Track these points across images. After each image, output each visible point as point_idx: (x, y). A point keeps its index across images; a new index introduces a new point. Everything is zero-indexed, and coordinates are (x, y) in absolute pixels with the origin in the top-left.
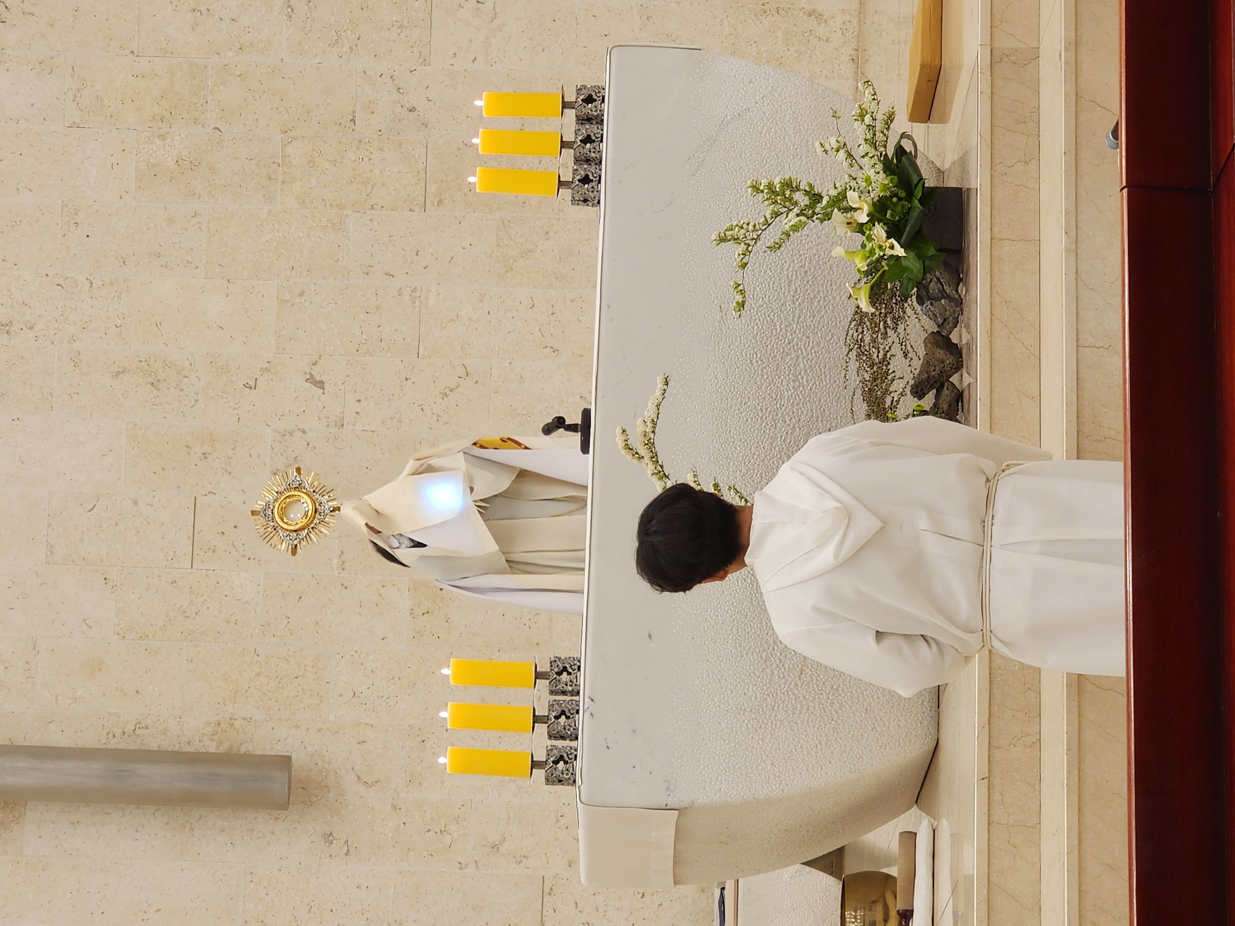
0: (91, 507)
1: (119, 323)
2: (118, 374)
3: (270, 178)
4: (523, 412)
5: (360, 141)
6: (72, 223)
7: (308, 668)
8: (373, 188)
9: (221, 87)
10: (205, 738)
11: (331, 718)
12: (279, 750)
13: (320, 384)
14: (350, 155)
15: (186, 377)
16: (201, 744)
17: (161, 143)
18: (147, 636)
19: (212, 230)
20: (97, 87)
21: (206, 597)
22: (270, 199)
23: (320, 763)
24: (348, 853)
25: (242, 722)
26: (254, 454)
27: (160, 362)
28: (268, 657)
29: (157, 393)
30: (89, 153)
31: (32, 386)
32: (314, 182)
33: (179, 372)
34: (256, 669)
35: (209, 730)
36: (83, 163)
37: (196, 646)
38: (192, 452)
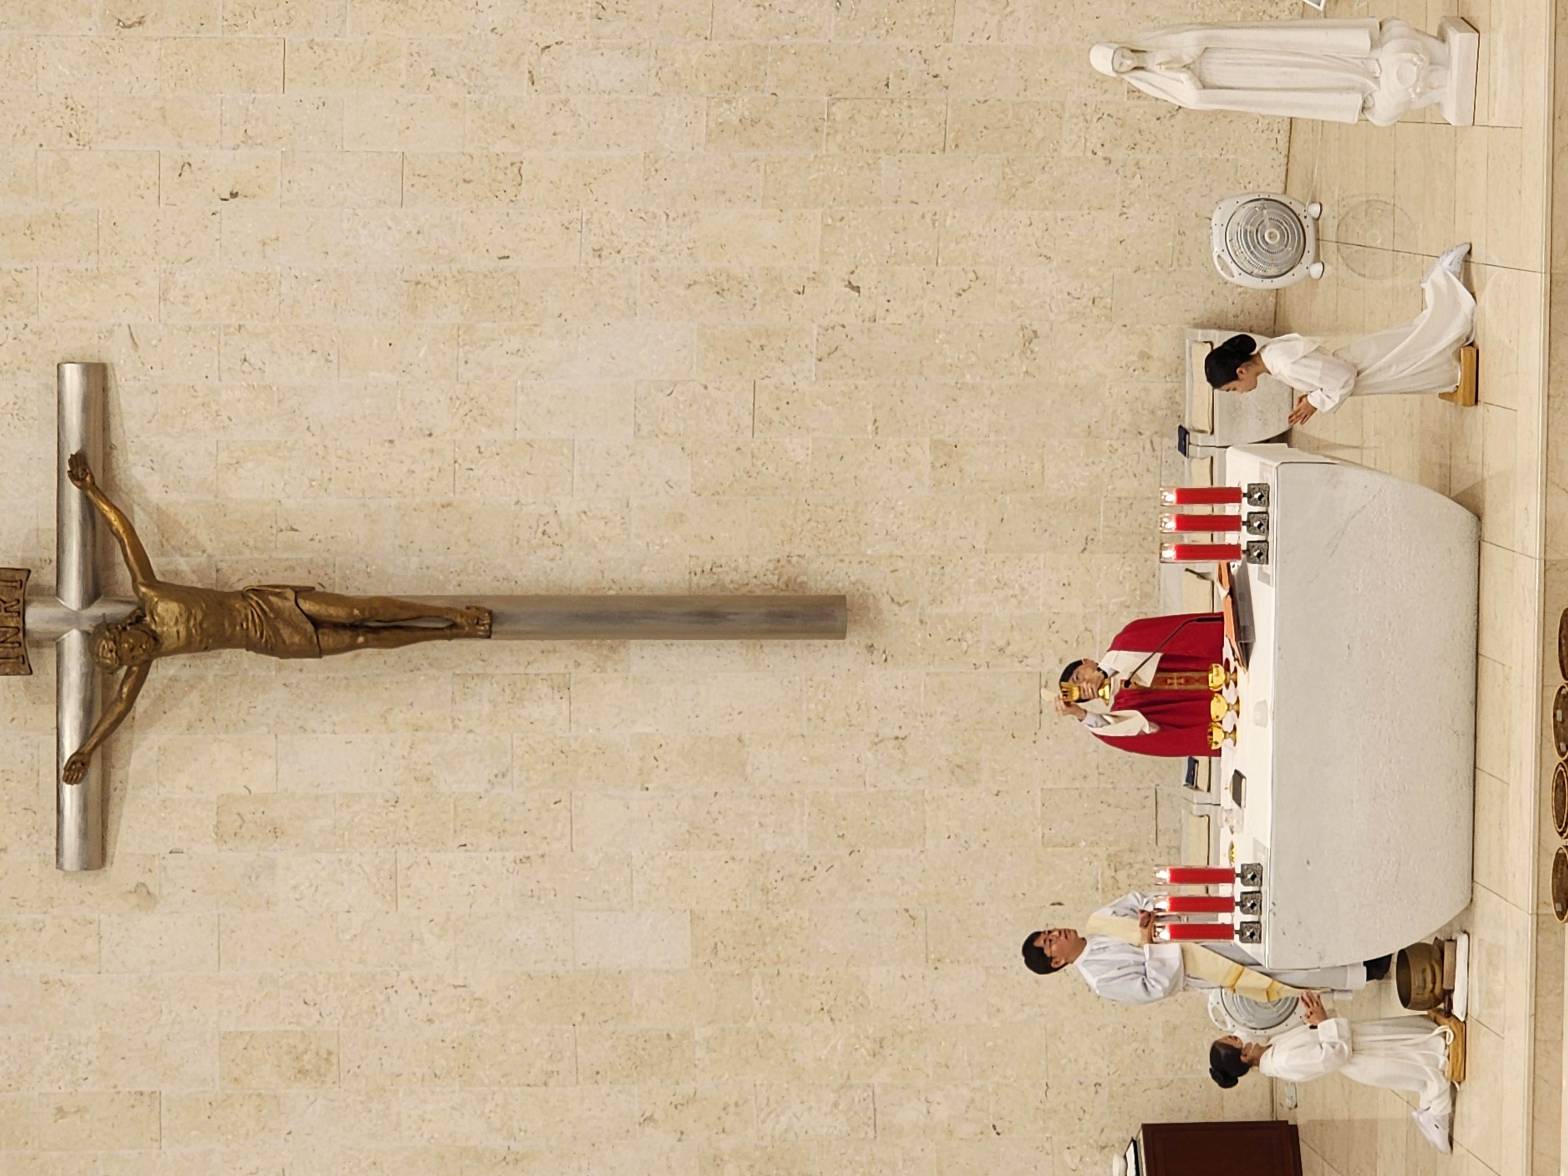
0: (669, 392)
2: (689, 286)
5: (892, 102)
6: (652, 170)
8: (902, 136)
9: (779, 63)
11: (869, 552)
13: (857, 289)
14: (884, 112)
15: (746, 286)
17: (728, 106)
18: (718, 493)
19: (768, 172)
20: (676, 65)
21: (765, 460)
22: (817, 146)
23: (861, 588)
24: (886, 660)
25: (798, 558)
26: (803, 346)
27: (725, 275)
28: (817, 506)
29: (722, 300)
30: (667, 114)
31: (619, 298)
32: (853, 133)
33: (740, 283)
34: (808, 516)
35: (771, 566)
36: (662, 123)
37: (758, 499)
38: (751, 346)
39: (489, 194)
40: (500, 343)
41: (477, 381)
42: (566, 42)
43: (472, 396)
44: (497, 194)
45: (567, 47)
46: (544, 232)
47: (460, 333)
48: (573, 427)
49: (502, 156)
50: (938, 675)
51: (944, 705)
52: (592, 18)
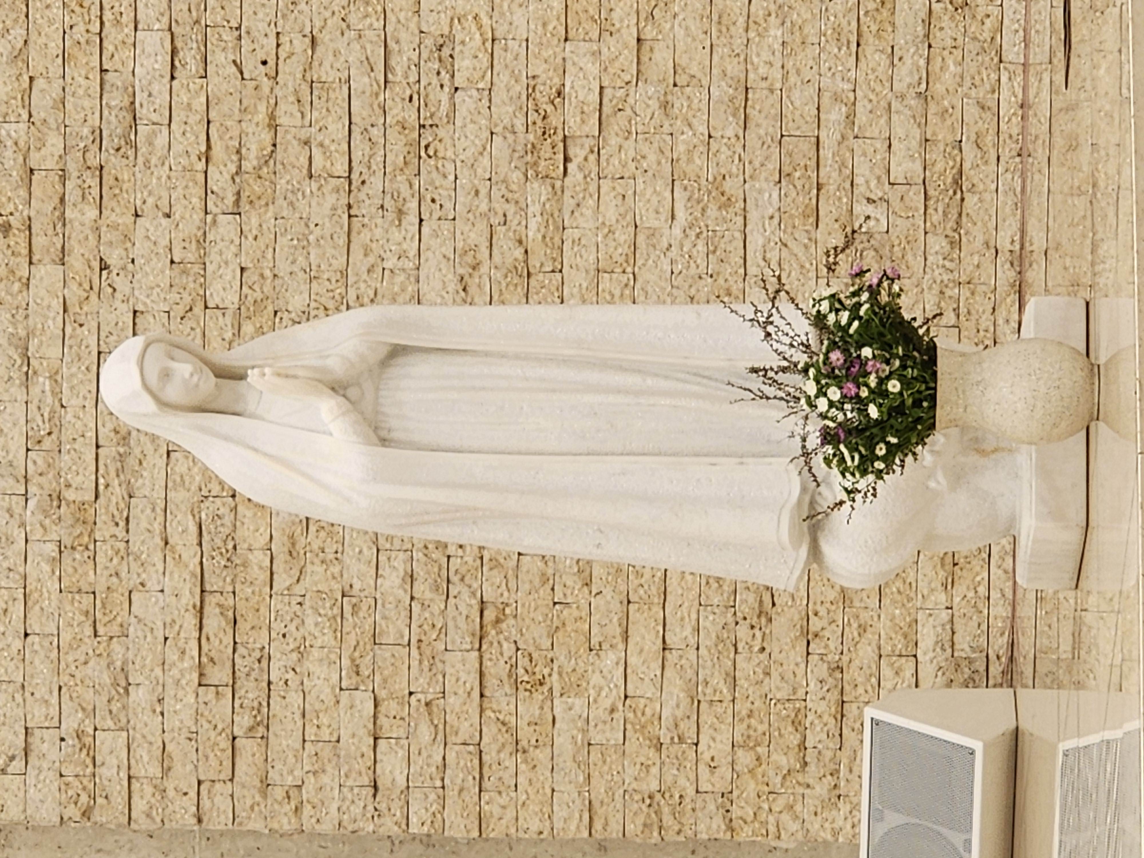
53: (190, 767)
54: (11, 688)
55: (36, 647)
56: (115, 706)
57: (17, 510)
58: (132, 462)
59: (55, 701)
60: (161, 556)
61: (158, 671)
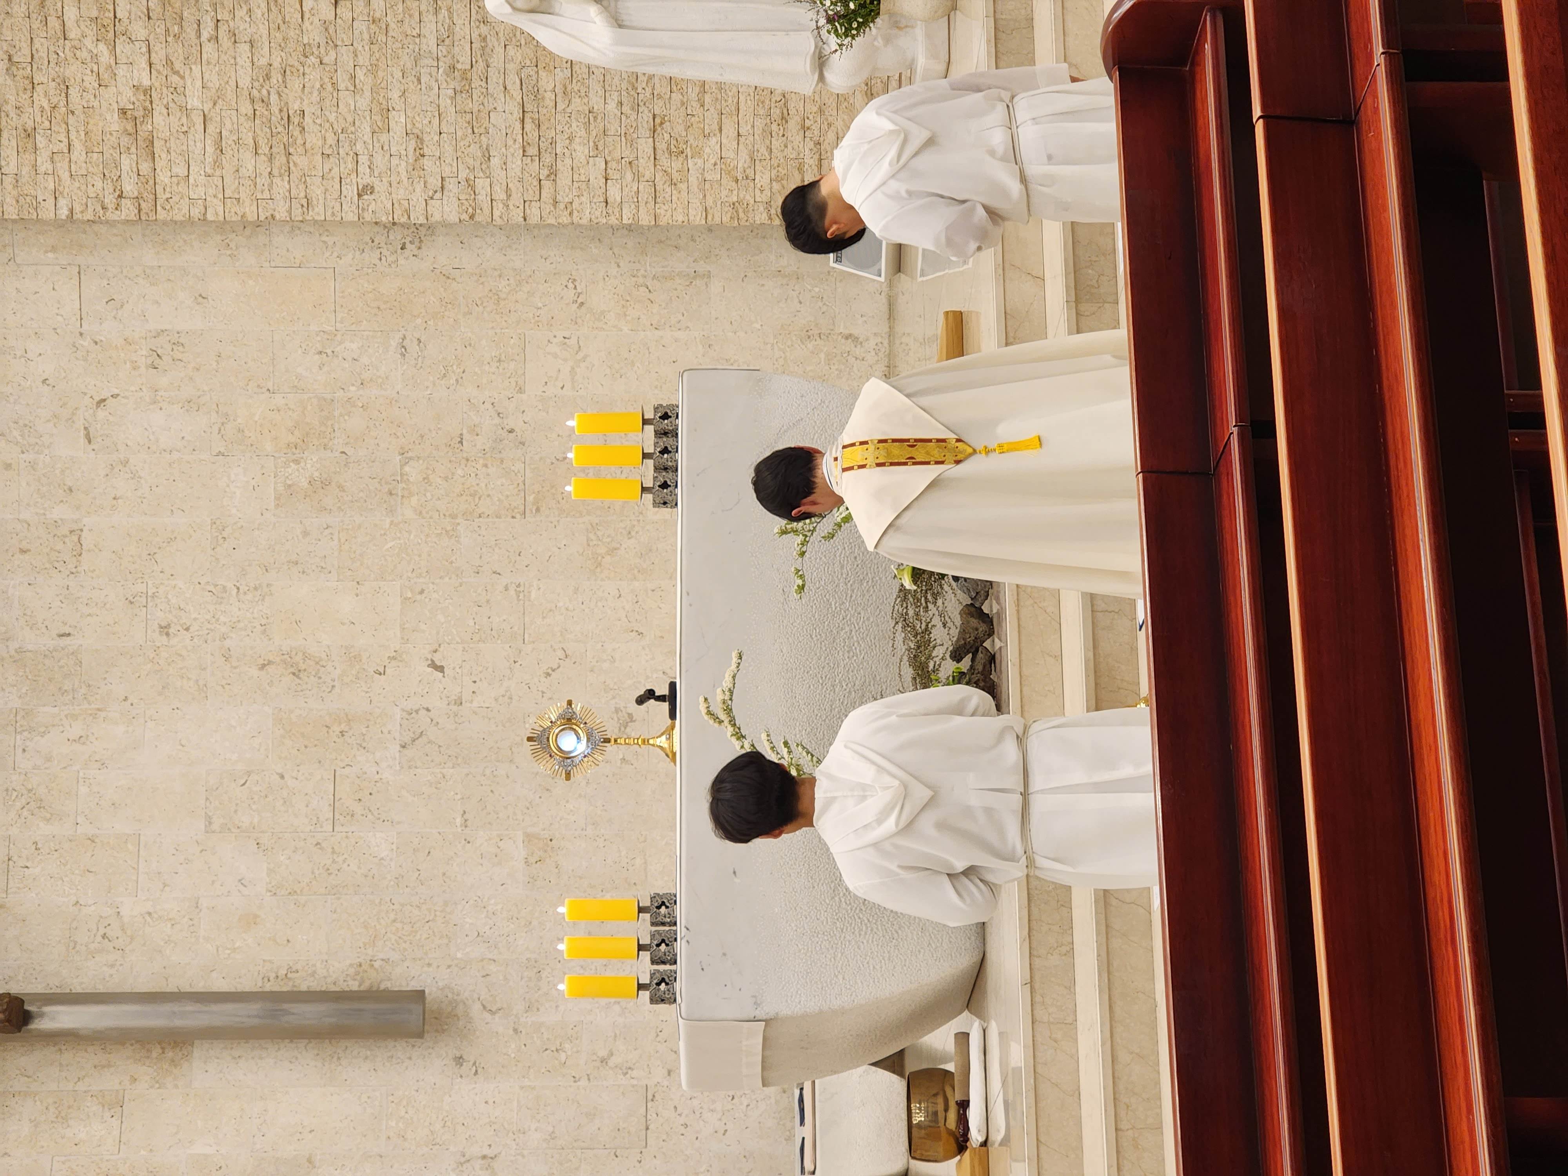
0: (243, 782)
1: (263, 622)
2: (263, 667)
3: (391, 494)
4: (616, 687)
5: (467, 460)
6: (220, 537)
7: (438, 913)
8: (480, 498)
9: (346, 417)
10: (349, 979)
11: (459, 955)
12: (414, 985)
13: (441, 669)
14: (460, 472)
15: (324, 667)
16: (345, 984)
17: (296, 467)
18: (295, 892)
19: (343, 540)
20: (239, 420)
21: (345, 856)
22: (391, 511)
23: (450, 995)
24: (476, 1073)
25: (381, 963)
26: (385, 731)
27: (300, 655)
28: (402, 905)
29: (298, 681)
30: (233, 477)
31: (189, 679)
32: (428, 494)
33: (317, 663)
34: (392, 916)
35: (351, 971)
36: (228, 486)
37: (339, 899)
38: (330, 731)
39: (47, 566)
40: (61, 728)
41: (35, 771)
42: (122, 395)
43: (30, 787)
44: (56, 564)
45: (124, 401)
46: (108, 606)
47: (18, 718)
48: (140, 821)
49: (60, 522)
50: (533, 1088)
51: (539, 1121)
52: (147, 367)
53: (520, 195)
54: (434, 158)
55: (446, 139)
56: (484, 166)
57: (434, 74)
58: (488, 50)
59: (455, 164)
60: (502, 95)
61: (504, 149)
